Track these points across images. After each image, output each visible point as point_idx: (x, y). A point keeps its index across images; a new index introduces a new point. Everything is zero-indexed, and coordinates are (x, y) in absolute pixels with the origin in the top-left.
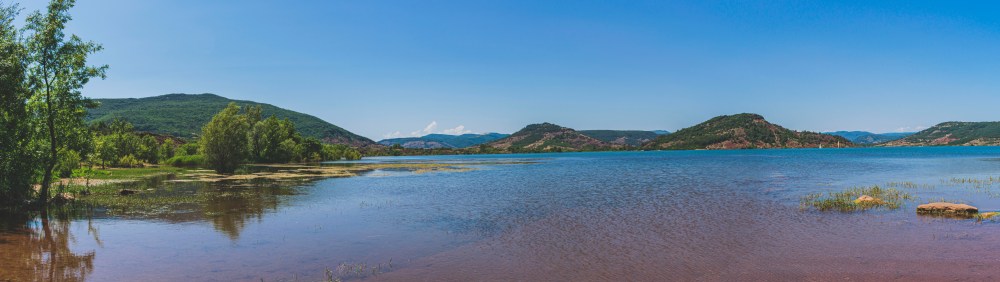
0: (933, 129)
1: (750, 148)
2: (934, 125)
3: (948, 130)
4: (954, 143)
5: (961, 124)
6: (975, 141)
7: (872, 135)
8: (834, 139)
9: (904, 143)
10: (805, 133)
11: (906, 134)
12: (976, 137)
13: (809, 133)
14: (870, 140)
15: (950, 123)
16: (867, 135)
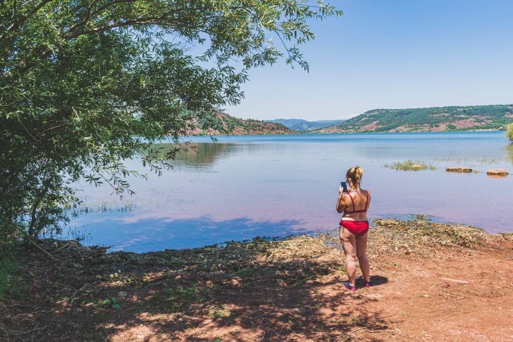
0: (362, 116)
1: (201, 135)
2: (363, 113)
3: (375, 118)
4: (381, 130)
5: (387, 111)
6: (400, 128)
7: (307, 123)
8: (275, 126)
9: (335, 130)
10: (250, 121)
11: (337, 121)
12: (402, 124)
13: (253, 121)
14: (305, 127)
15: (378, 110)
16: (302, 122)
